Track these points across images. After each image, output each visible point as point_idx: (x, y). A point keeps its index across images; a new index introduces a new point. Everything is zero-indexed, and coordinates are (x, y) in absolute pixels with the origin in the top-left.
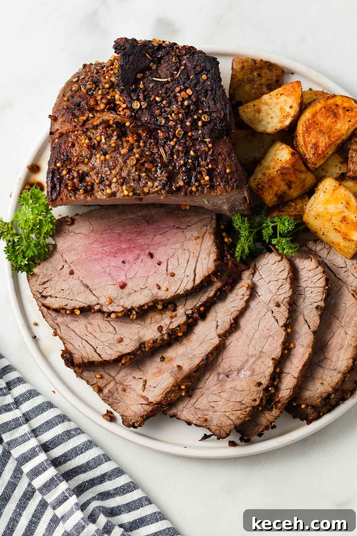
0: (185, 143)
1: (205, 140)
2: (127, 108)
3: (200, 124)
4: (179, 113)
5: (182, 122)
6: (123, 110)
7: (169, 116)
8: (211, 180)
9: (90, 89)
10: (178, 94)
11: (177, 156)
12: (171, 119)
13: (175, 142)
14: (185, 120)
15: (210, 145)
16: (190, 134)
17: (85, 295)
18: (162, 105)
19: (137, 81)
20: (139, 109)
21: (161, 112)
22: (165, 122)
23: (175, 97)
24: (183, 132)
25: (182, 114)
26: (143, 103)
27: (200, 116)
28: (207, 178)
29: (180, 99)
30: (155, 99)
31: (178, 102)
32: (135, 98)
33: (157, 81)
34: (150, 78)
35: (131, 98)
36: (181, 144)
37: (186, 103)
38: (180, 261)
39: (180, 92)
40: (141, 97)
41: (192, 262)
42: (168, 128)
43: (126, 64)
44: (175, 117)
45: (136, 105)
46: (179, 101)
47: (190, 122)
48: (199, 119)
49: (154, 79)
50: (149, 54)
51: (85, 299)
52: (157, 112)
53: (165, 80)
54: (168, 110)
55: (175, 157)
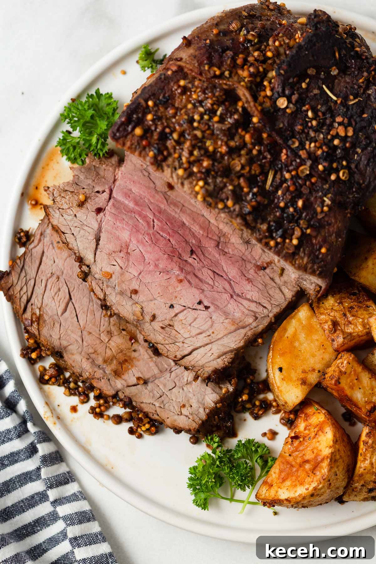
0: (301, 186)
1: (325, 199)
2: (270, 98)
3: (333, 177)
4: (321, 147)
5: (315, 160)
6: (264, 97)
7: (308, 143)
8: (297, 247)
9: (250, 41)
10: (336, 125)
11: (282, 193)
12: (307, 147)
13: (292, 175)
14: (321, 161)
15: (326, 209)
16: (313, 180)
17: (87, 245)
18: (310, 124)
19: (303, 76)
20: (283, 109)
21: (303, 131)
22: (297, 147)
23: (331, 126)
24: (308, 172)
25: (323, 152)
26: (291, 106)
27: (340, 167)
28: (295, 242)
29: (333, 132)
30: (307, 111)
31: (328, 133)
32: (287, 92)
33: (325, 91)
34: (320, 82)
35: (283, 91)
36: (297, 184)
37: (336, 142)
38: (194, 323)
39: (340, 124)
40: (294, 98)
41: (202, 339)
42: (297, 156)
43: (306, 49)
44: (312, 149)
45: (282, 103)
46: (331, 133)
47: (324, 167)
48: (337, 171)
49: (324, 86)
50: (340, 55)
51: (83, 248)
52: (299, 127)
53: (334, 98)
54: (312, 134)
55: (280, 192)
